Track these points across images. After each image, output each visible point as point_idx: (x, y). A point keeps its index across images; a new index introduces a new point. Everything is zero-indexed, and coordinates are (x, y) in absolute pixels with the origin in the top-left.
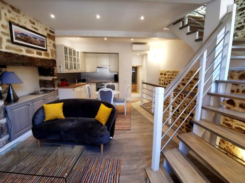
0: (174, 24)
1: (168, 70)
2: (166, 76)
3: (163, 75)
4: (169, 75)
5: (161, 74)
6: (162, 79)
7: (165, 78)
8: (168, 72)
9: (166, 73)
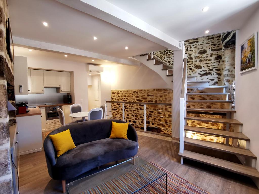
0: (141, 55)
1: (121, 90)
2: (119, 95)
3: (116, 94)
4: (122, 94)
5: (113, 93)
6: (115, 97)
7: (119, 96)
8: (121, 91)
9: (119, 92)
